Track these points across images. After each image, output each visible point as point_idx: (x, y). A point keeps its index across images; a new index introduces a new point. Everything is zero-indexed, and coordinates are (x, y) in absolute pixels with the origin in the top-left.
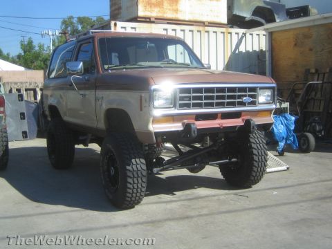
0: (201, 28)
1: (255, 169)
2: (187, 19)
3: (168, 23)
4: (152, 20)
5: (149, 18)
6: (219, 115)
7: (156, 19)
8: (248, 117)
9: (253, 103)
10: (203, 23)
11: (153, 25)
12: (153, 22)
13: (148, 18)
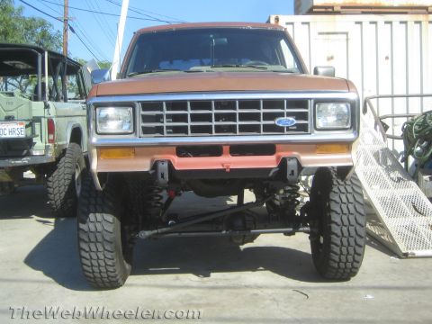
0: (421, 18)
1: (337, 250)
2: (396, 5)
3: (363, 13)
4: (336, 9)
5: (332, 7)
6: (226, 149)
7: (343, 7)
8: (284, 154)
9: (303, 129)
10: (426, 8)
11: (338, 17)
12: (338, 13)
13: (329, 7)
